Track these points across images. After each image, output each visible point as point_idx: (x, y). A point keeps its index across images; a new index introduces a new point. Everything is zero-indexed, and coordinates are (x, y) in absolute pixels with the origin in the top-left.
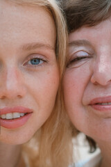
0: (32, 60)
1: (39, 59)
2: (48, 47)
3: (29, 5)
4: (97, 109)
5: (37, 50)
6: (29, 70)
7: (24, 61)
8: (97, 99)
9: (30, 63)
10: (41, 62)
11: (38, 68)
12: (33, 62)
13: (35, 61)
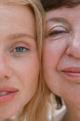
0: (17, 48)
1: (23, 48)
2: (29, 36)
3: (13, 4)
4: (70, 76)
5: (21, 39)
6: (15, 56)
7: (10, 49)
8: (71, 68)
9: (15, 50)
10: (24, 50)
11: (22, 54)
12: (18, 50)
13: (19, 49)
